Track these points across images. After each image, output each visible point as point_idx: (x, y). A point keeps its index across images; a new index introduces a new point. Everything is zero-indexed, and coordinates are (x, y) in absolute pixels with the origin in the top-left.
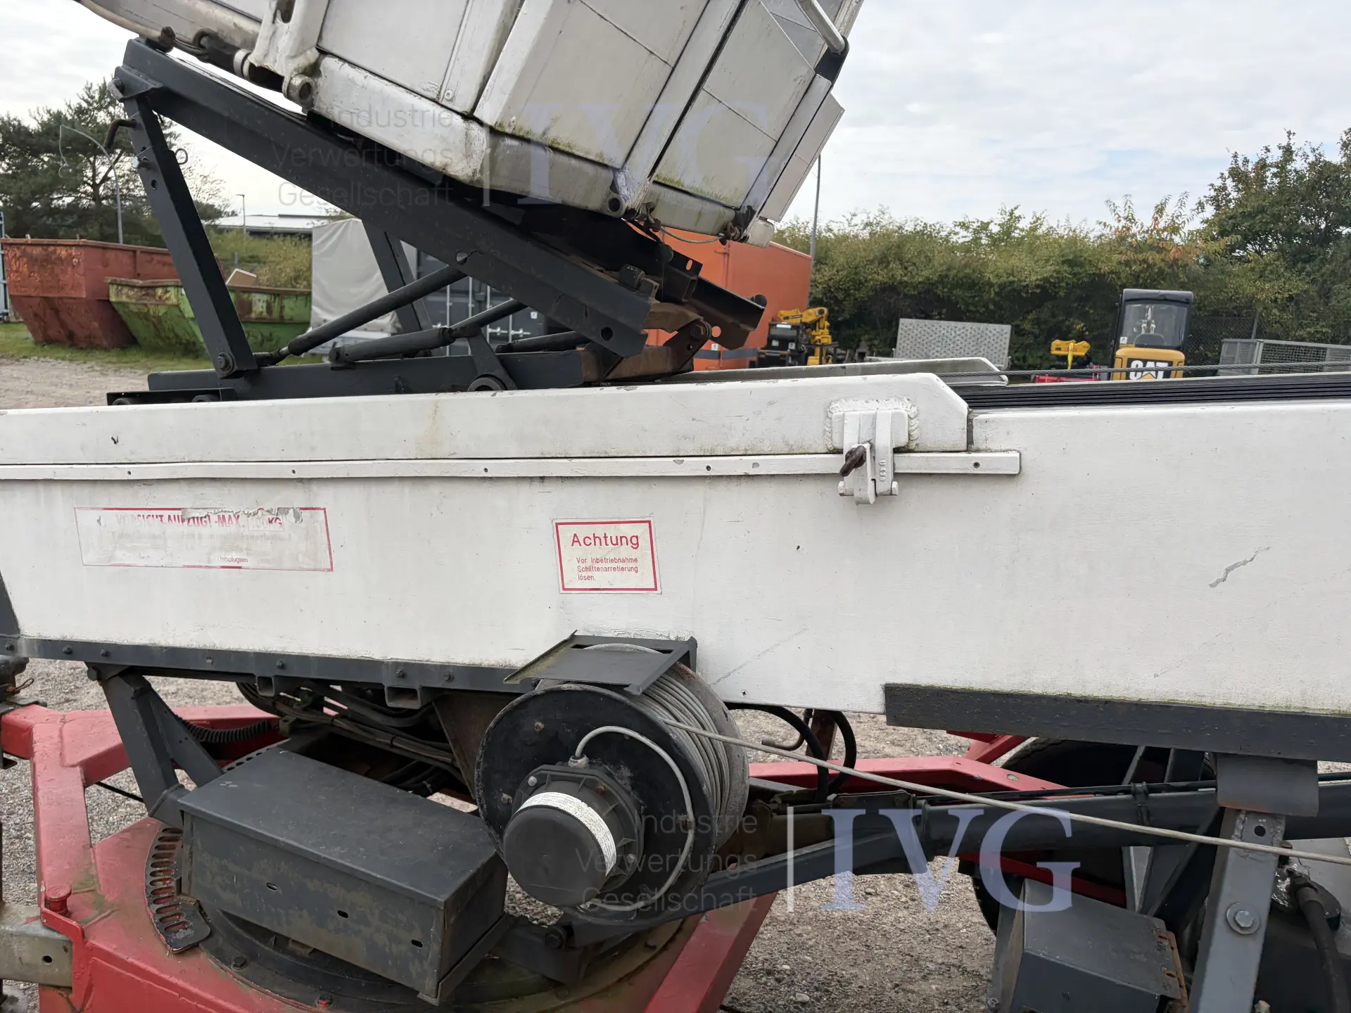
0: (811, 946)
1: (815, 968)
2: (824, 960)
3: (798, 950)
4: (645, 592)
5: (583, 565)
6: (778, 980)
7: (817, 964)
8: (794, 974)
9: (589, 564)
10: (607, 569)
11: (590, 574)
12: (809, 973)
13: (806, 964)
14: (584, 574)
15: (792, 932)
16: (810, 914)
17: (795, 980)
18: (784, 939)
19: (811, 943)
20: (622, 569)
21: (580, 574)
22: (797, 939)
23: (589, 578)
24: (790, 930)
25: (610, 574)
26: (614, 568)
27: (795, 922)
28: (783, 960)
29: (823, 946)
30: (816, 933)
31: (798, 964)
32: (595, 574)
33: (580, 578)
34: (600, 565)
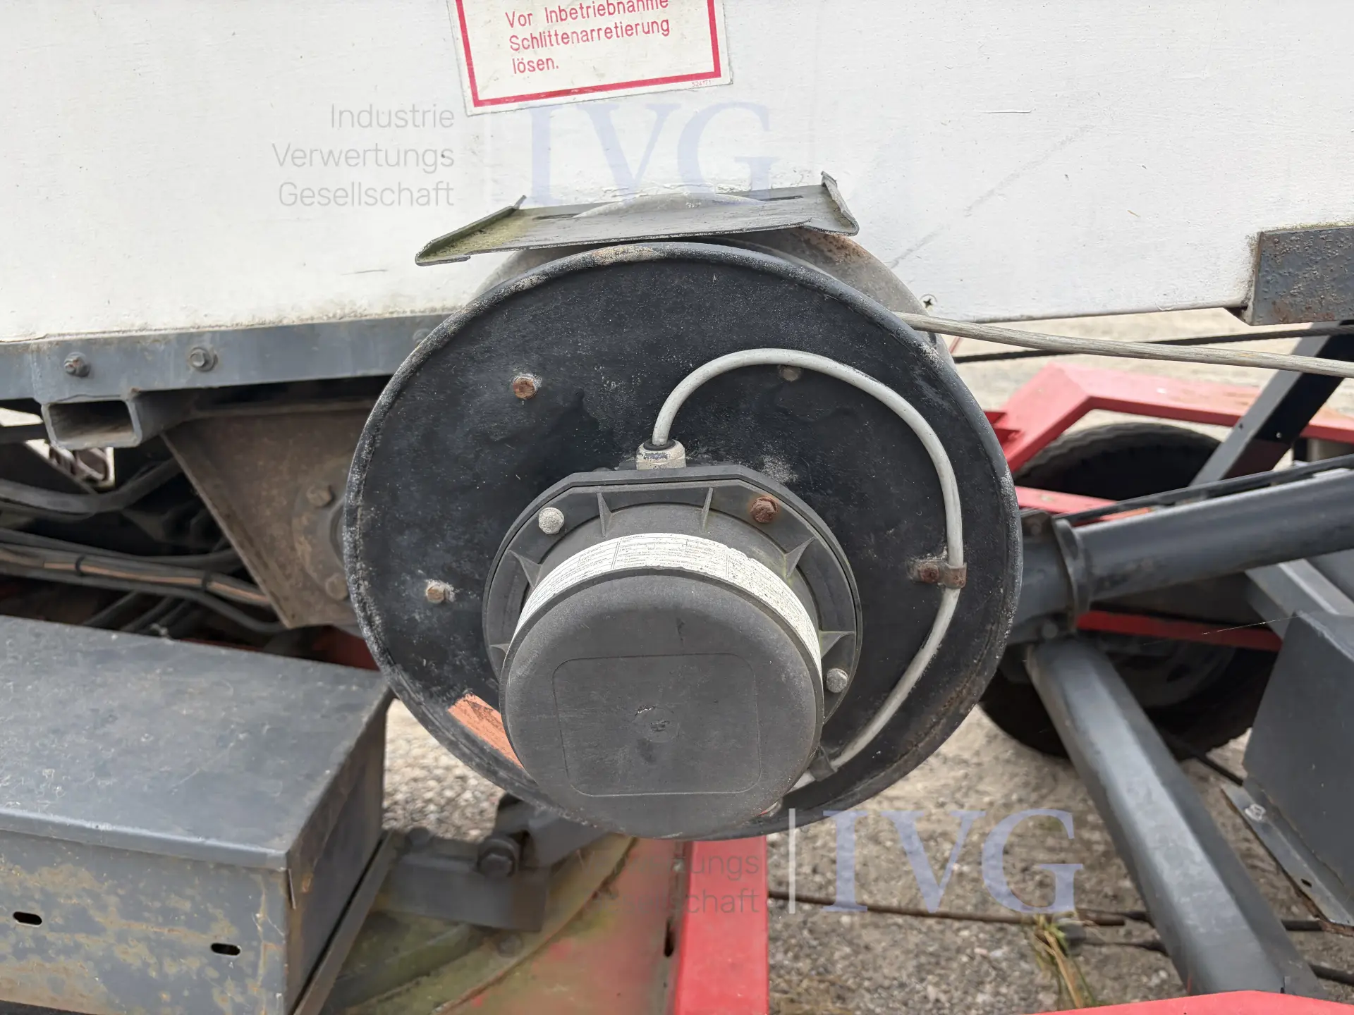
4: (688, 84)
5: (523, 32)
9: (540, 25)
10: (587, 36)
11: (543, 53)
14: (529, 55)
20: (629, 29)
21: (518, 56)
23: (541, 65)
25: (601, 46)
26: (608, 31)
32: (558, 52)
33: (519, 67)
34: (568, 26)
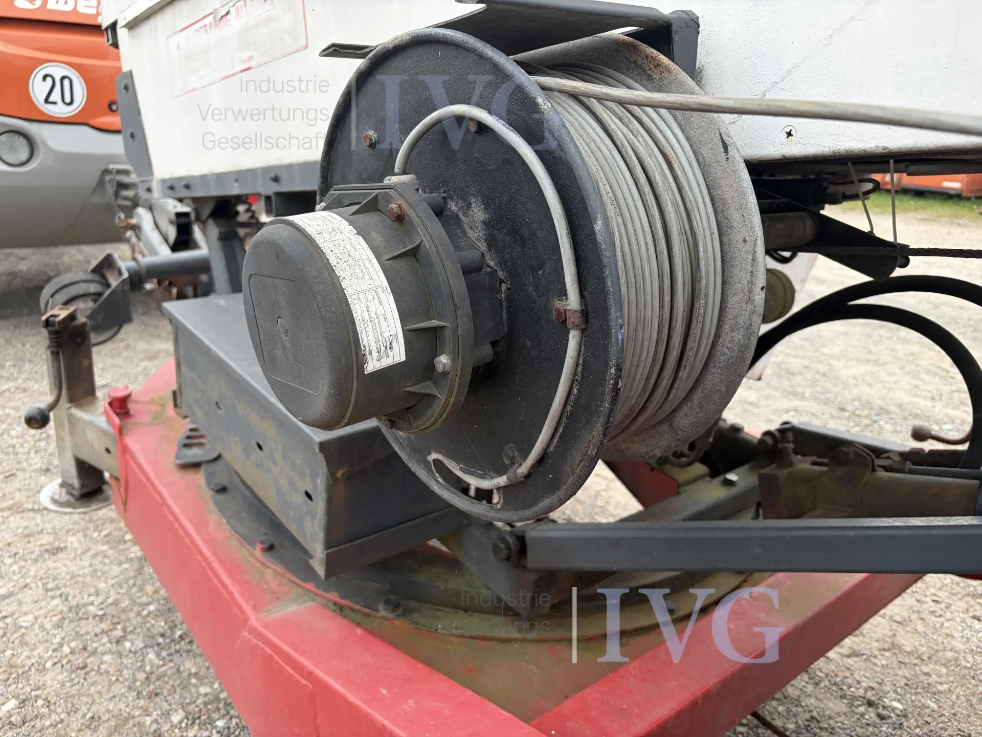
0: (940, 692)
1: (939, 720)
2: (954, 714)
3: (920, 690)
6: (882, 717)
7: (942, 715)
8: (905, 716)
12: (928, 723)
13: (927, 711)
15: (917, 668)
16: (950, 655)
17: (906, 724)
18: (904, 671)
19: (940, 688)
22: (922, 677)
24: (916, 665)
27: (925, 657)
28: (894, 695)
29: (958, 697)
30: (951, 679)
31: (916, 707)
